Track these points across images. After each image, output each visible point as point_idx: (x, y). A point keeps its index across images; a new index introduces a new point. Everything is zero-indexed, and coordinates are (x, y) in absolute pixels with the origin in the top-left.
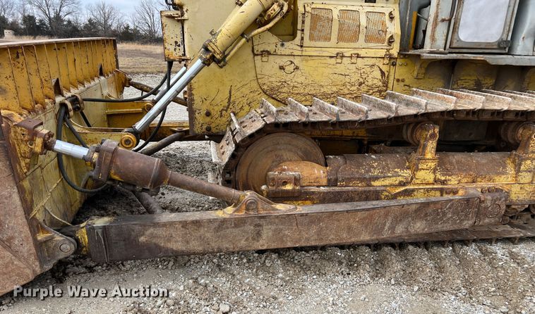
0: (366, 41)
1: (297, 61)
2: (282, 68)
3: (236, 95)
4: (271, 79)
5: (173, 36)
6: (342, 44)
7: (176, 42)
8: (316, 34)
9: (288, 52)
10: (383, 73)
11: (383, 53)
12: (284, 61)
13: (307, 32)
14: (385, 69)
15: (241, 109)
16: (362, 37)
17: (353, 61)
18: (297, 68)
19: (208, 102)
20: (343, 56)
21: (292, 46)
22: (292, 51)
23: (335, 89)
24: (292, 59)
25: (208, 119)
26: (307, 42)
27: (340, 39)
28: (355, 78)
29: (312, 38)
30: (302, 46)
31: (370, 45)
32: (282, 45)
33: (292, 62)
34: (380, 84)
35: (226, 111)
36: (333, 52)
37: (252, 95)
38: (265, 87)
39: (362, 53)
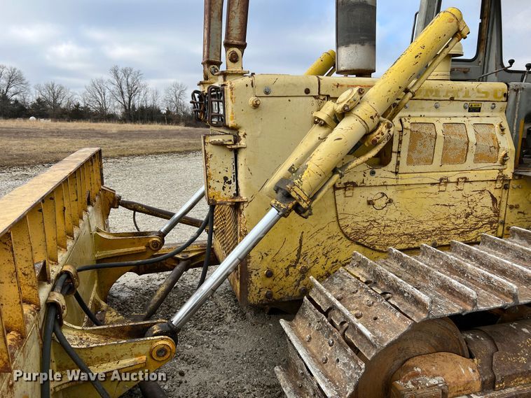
0: (476, 161)
1: (390, 192)
2: (370, 203)
3: (309, 244)
4: (356, 219)
5: (221, 170)
6: (446, 167)
7: (226, 178)
8: (414, 156)
9: (380, 181)
10: (494, 200)
11: (494, 175)
12: (373, 194)
13: (404, 154)
14: (496, 194)
15: (315, 261)
16: (471, 157)
17: (459, 187)
18: (390, 201)
19: (270, 257)
20: (448, 182)
21: (384, 173)
22: (384, 180)
23: (436, 224)
24: (383, 190)
25: (269, 281)
26: (404, 167)
27: (445, 160)
28: (461, 208)
29: (410, 162)
30: (396, 173)
31: (480, 165)
32: (373, 173)
33: (384, 195)
34: (491, 213)
35: (295, 266)
36: (436, 177)
37: (330, 241)
38: (348, 230)
39: (471, 176)
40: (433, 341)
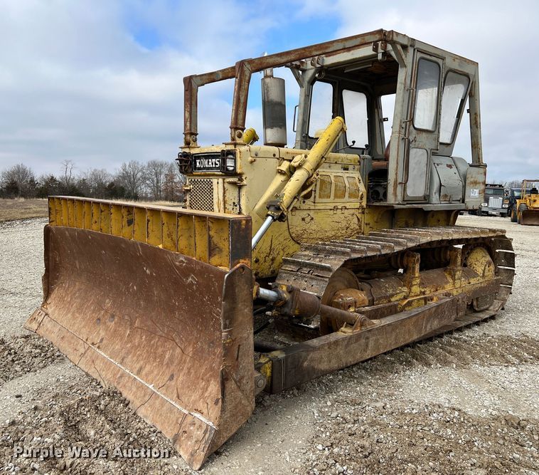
0: (349, 197)
1: (312, 213)
2: (303, 219)
3: (275, 242)
4: (298, 229)
5: (232, 198)
6: (337, 200)
7: (234, 203)
8: (322, 193)
9: (307, 207)
10: (358, 219)
11: (357, 205)
12: (304, 214)
13: (318, 192)
14: (359, 216)
15: (278, 254)
16: (347, 195)
17: (343, 212)
18: (312, 219)
19: (257, 250)
20: (337, 209)
21: (309, 203)
22: (309, 206)
23: (333, 233)
24: (308, 212)
25: (256, 265)
26: (318, 200)
27: (336, 196)
28: (344, 224)
29: (320, 197)
30: (314, 203)
31: (352, 200)
32: (304, 202)
33: (309, 215)
34: (358, 227)
35: (268, 256)
36: (332, 205)
37: (285, 242)
38: (293, 235)
39: (348, 205)
40: (346, 283)
